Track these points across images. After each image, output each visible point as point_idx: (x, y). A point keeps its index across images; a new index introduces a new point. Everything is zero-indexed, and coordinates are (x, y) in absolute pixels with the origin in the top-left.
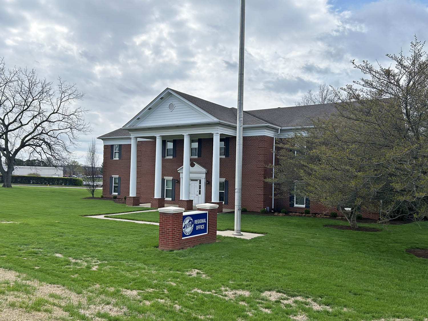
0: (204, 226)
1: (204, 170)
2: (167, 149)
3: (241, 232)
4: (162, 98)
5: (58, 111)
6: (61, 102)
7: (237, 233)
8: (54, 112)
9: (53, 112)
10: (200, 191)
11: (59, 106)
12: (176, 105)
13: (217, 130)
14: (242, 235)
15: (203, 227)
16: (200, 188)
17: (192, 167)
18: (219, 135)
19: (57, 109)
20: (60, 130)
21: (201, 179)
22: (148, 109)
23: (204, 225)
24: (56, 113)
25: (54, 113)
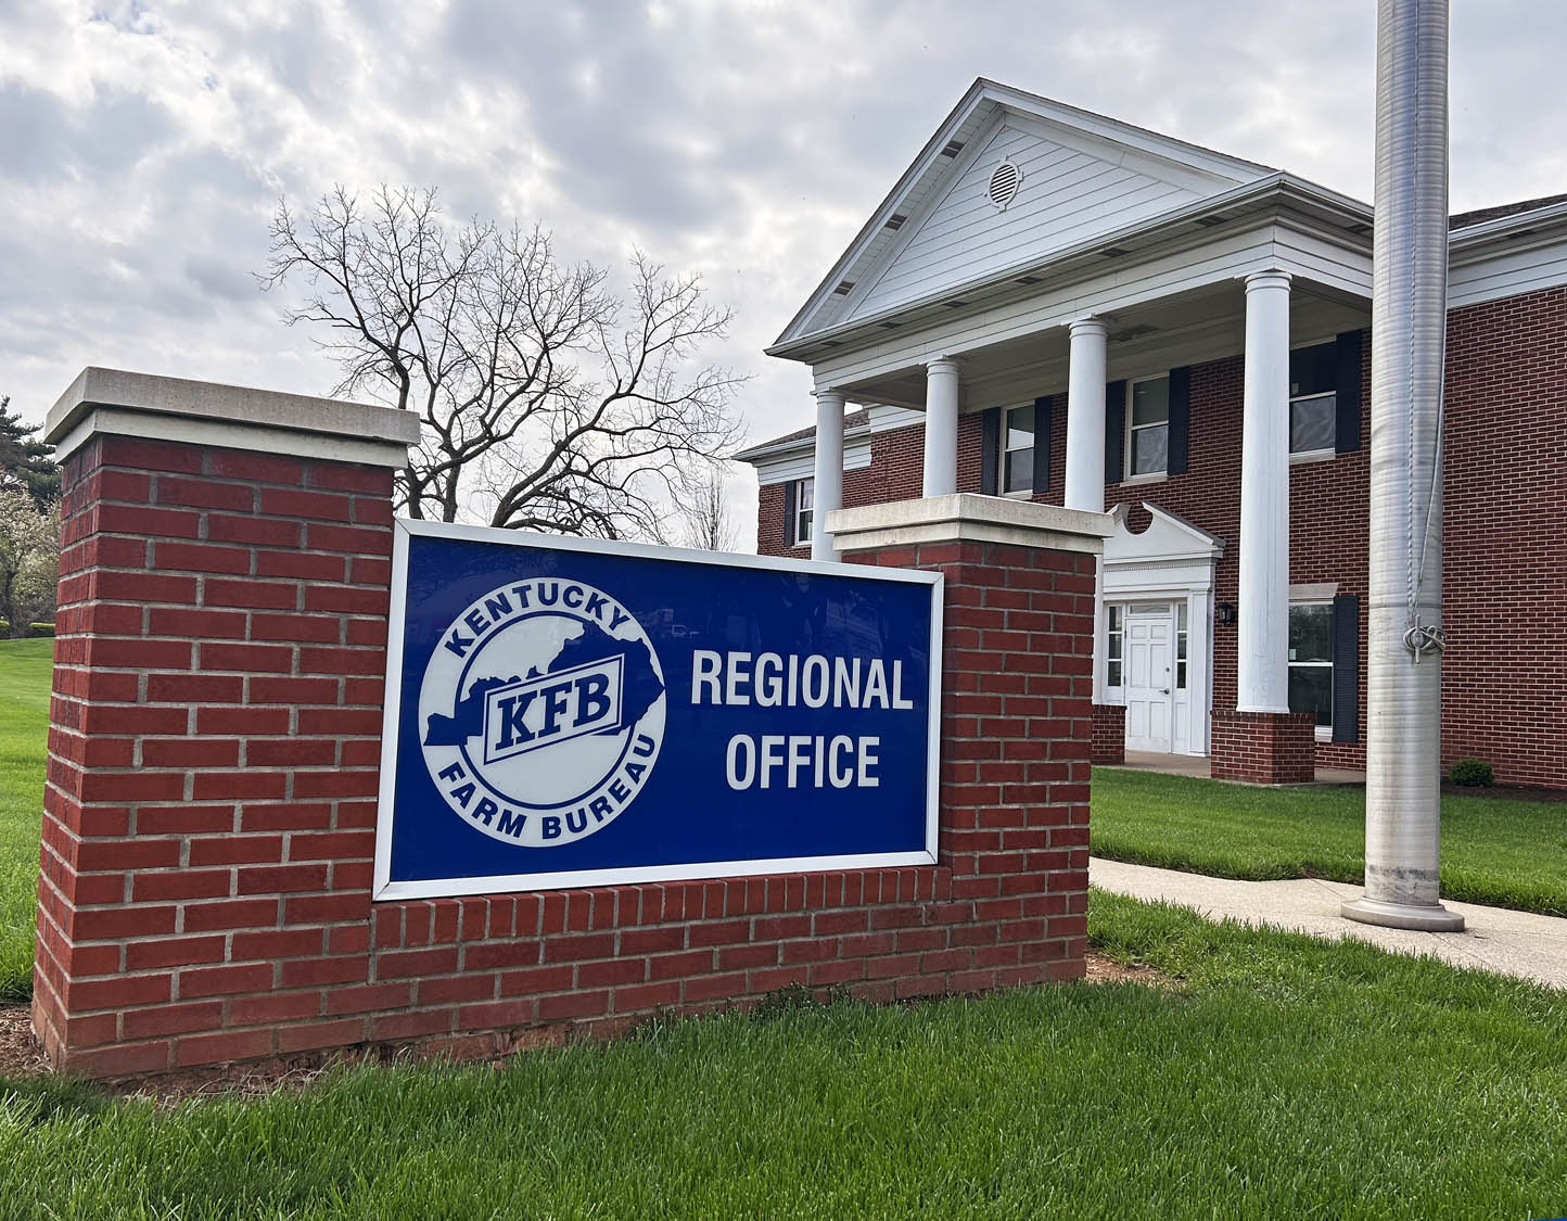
0: (865, 760)
1: (1204, 544)
2: (1009, 455)
3: (1441, 901)
4: (953, 150)
5: (632, 387)
6: (645, 353)
7: (1397, 898)
8: (620, 392)
9: (614, 392)
10: (1182, 668)
11: (636, 367)
12: (1026, 169)
13: (1268, 250)
14: (1458, 927)
15: (847, 760)
16: (1182, 655)
17: (1136, 533)
18: (1286, 284)
19: (630, 381)
20: (635, 456)
21: (1190, 596)
22: (888, 225)
23: (866, 741)
24: (628, 394)
25: (617, 396)
